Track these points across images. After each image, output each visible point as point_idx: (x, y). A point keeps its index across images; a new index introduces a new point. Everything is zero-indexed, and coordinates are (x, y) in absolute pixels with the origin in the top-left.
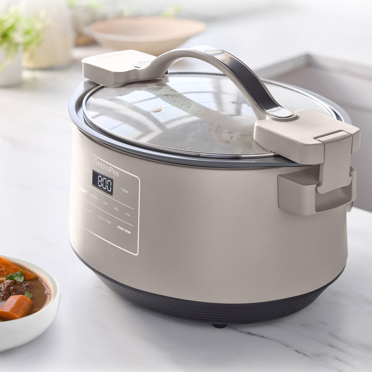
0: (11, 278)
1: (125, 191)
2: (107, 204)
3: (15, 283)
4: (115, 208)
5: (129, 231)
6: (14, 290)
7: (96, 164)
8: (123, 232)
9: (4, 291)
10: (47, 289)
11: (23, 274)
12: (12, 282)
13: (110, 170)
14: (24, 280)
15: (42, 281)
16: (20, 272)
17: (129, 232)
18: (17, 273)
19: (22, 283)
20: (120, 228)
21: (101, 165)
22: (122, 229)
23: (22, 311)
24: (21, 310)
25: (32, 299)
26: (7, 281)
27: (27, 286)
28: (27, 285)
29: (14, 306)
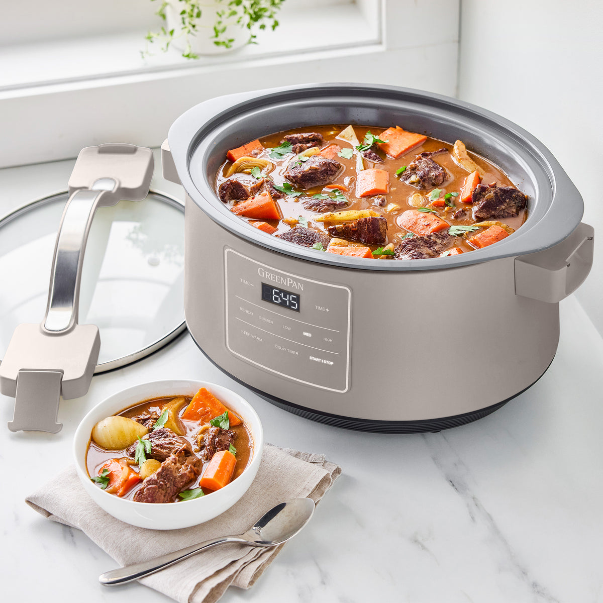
0: (216, 424)
1: (322, 309)
2: (289, 329)
3: (220, 432)
4: (306, 334)
5: (331, 361)
6: (219, 443)
7: (262, 275)
8: (320, 363)
9: (209, 445)
10: (250, 440)
11: (229, 418)
12: (217, 430)
13: (288, 283)
14: (230, 427)
15: (246, 427)
16: (226, 414)
17: (332, 363)
18: (223, 415)
19: (228, 431)
20: (315, 359)
21: (272, 277)
22: (317, 360)
23: (226, 476)
24: (226, 474)
25: (237, 455)
26: (211, 429)
27: (232, 436)
28: (232, 434)
29: (219, 469)
